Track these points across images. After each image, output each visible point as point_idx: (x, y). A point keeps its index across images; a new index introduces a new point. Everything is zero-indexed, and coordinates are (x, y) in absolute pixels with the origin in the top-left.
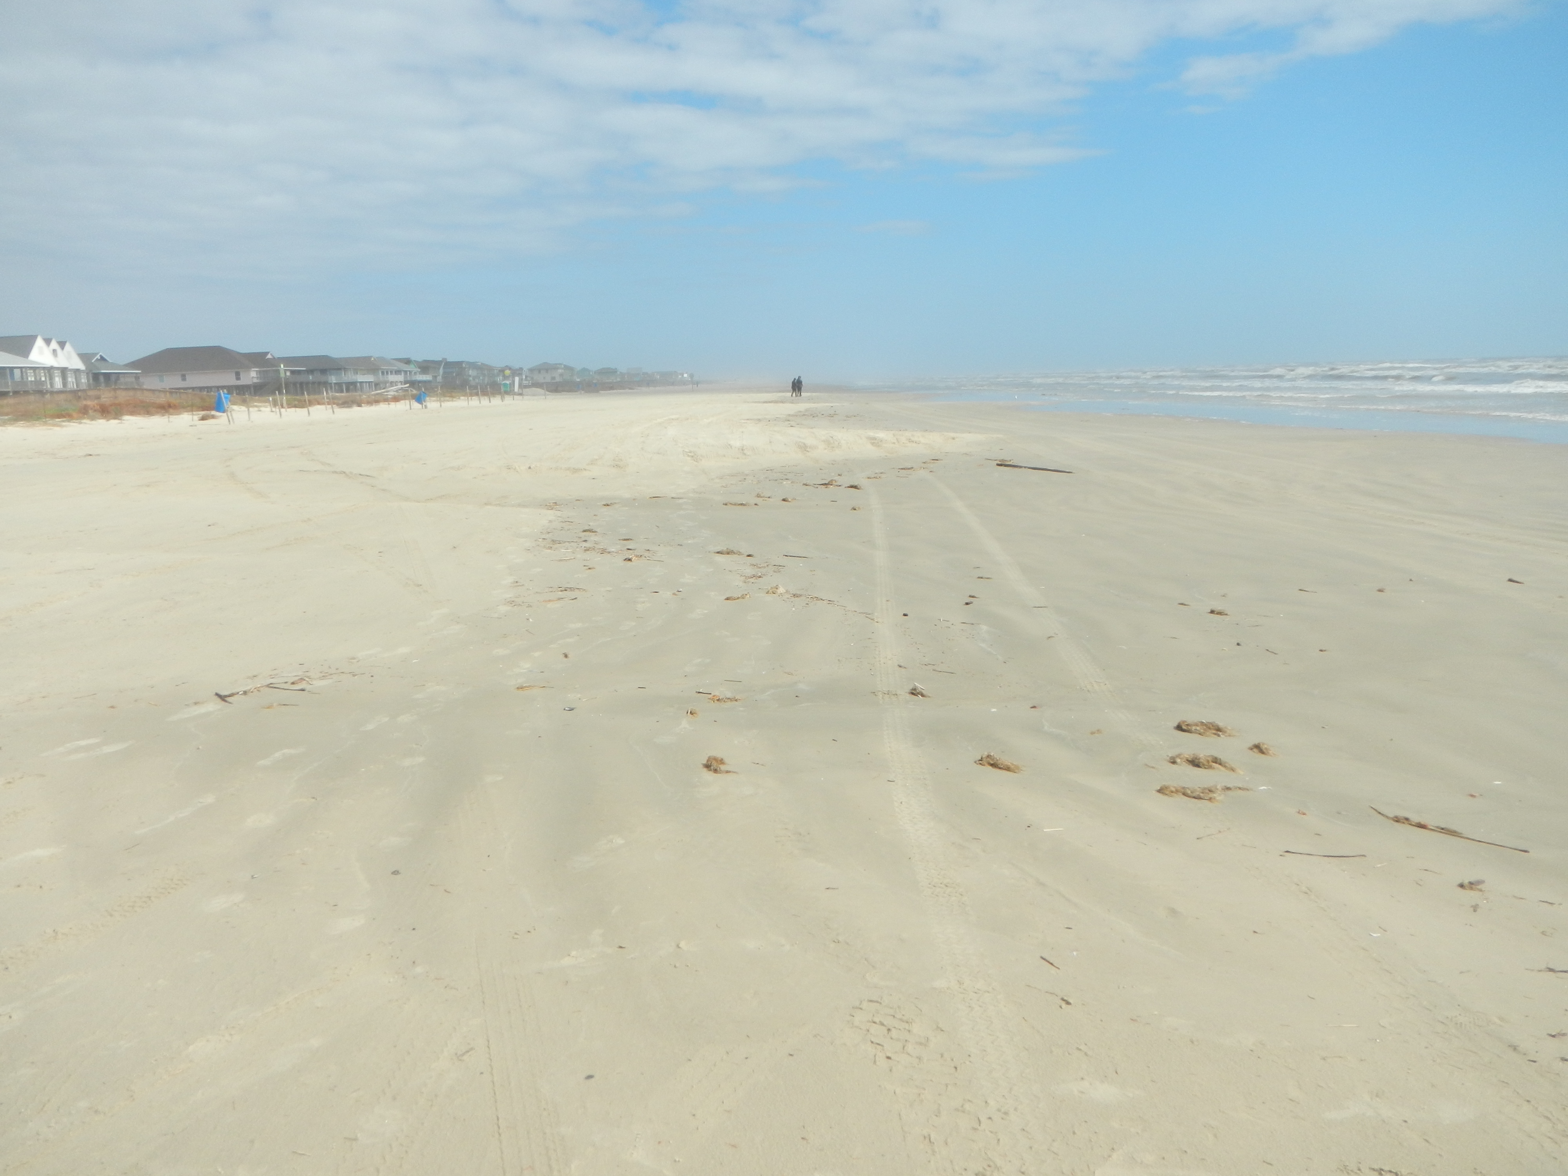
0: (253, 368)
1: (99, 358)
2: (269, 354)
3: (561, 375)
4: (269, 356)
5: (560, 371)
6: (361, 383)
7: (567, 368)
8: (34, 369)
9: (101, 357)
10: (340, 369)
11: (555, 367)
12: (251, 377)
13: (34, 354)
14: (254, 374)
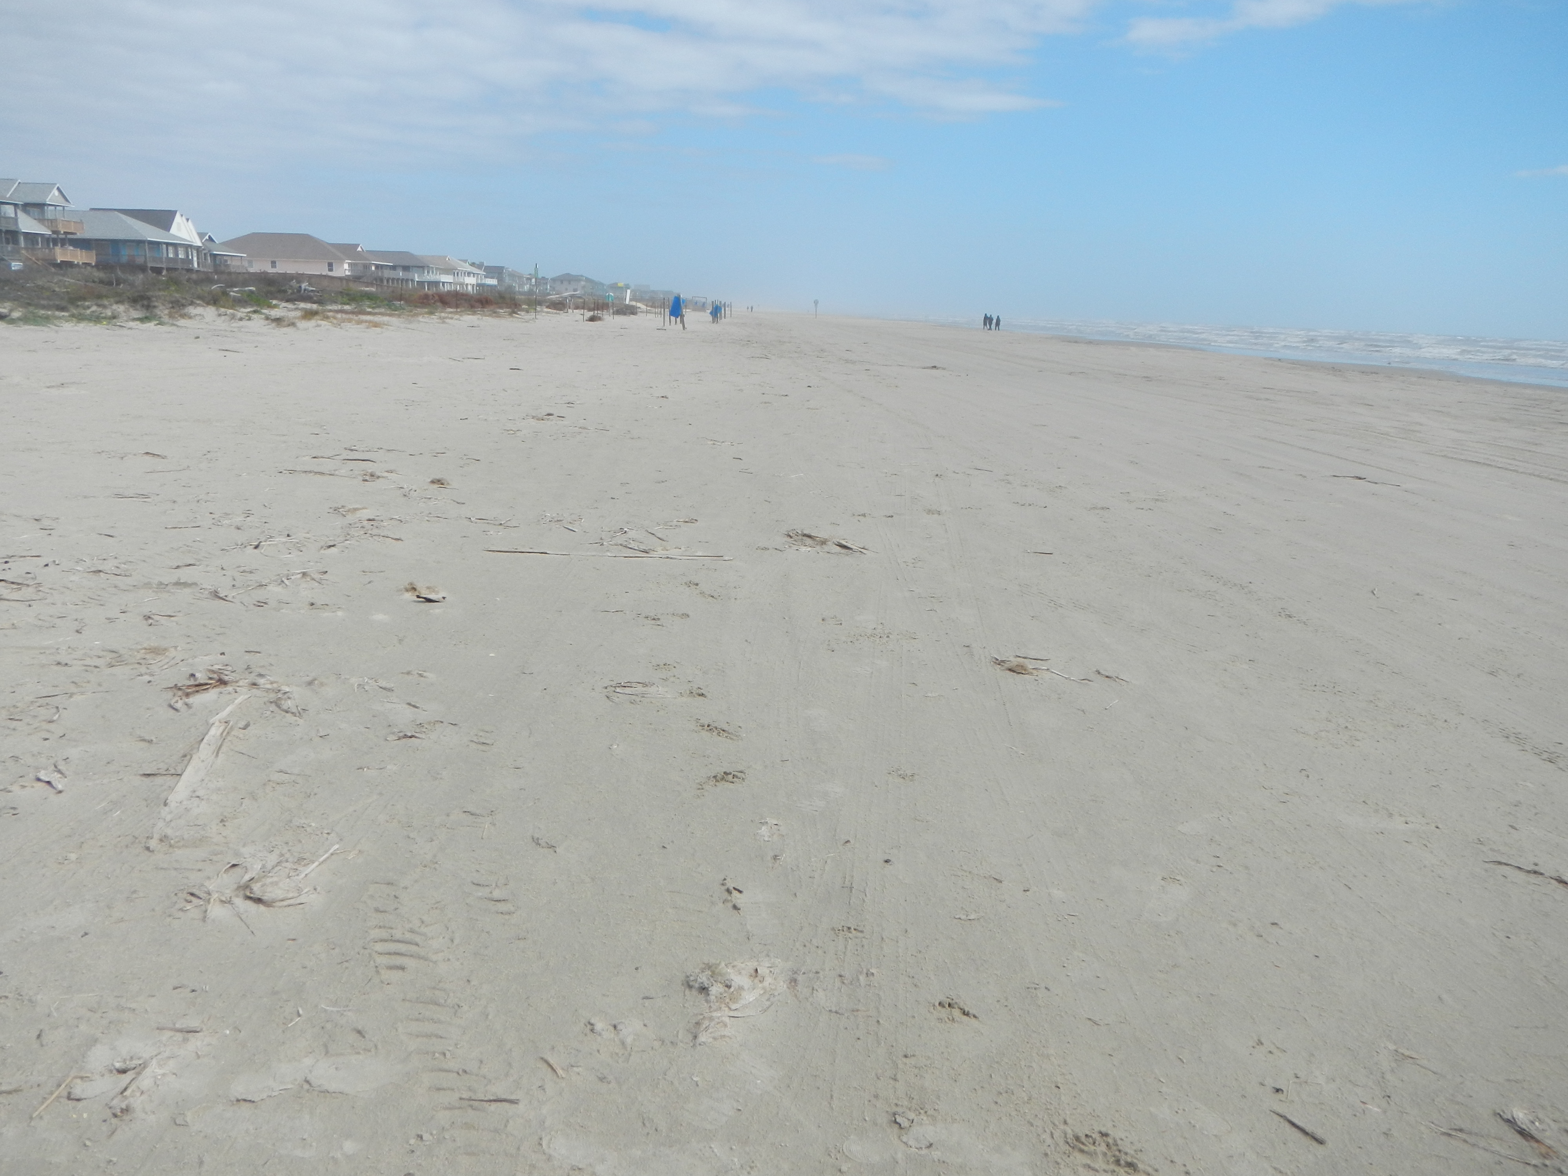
0: (347, 260)
1: (208, 238)
2: (359, 248)
3: (584, 287)
4: (359, 249)
5: (583, 283)
6: (443, 283)
7: (588, 280)
8: (175, 246)
9: (210, 237)
10: (423, 267)
11: (576, 279)
12: (344, 269)
13: (174, 230)
14: (346, 266)
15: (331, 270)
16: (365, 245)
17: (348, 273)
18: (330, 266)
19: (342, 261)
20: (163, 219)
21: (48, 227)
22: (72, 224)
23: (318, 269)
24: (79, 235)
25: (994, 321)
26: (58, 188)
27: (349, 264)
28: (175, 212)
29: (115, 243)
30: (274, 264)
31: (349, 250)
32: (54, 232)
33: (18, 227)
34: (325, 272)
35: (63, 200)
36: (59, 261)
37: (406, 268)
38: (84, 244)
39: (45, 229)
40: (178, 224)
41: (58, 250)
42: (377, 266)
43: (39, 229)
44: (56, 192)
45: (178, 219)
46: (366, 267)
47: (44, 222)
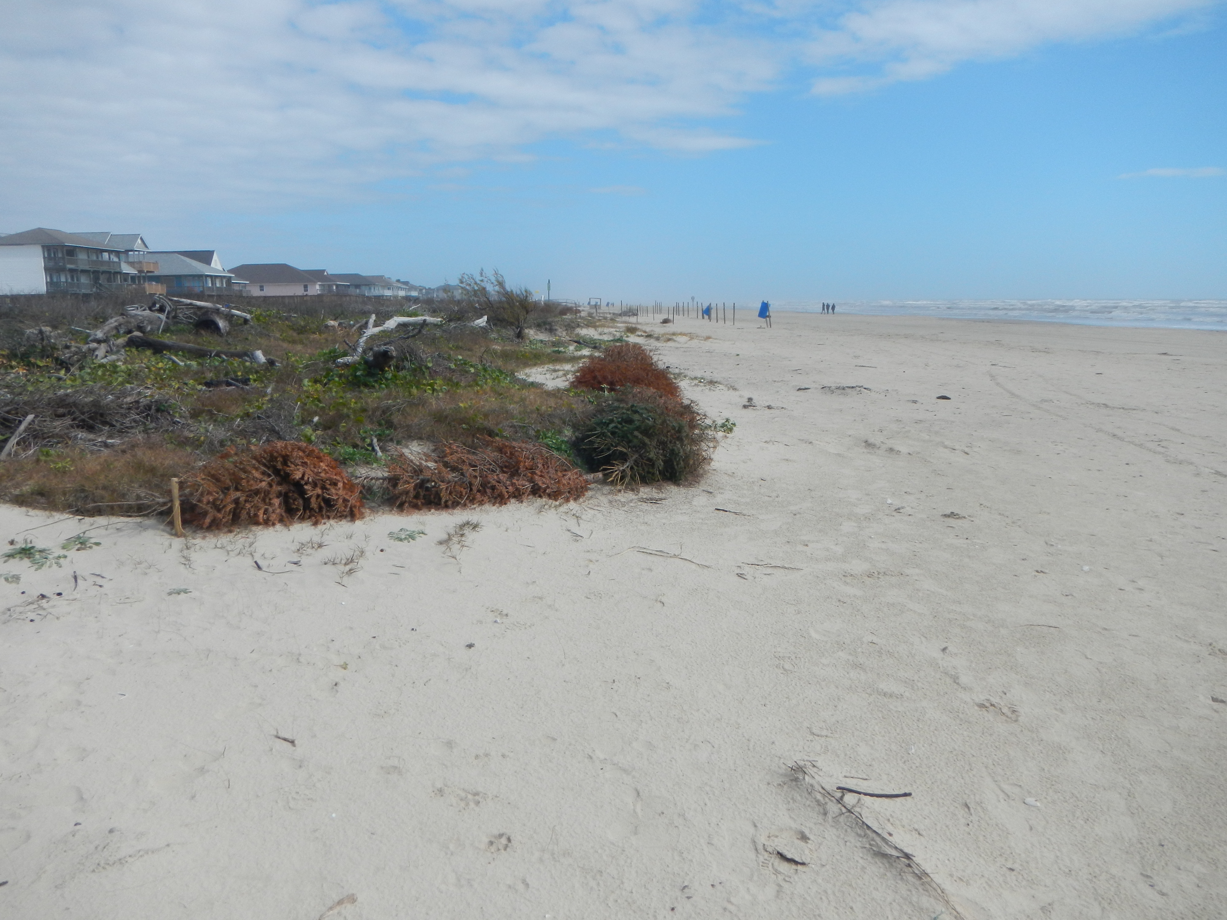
0: (317, 282)
1: (227, 270)
2: (327, 272)
4: (325, 274)
10: (370, 285)
12: (316, 289)
13: (213, 265)
14: (318, 287)
15: (306, 290)
17: (319, 292)
18: (306, 288)
19: (314, 284)
20: (205, 257)
21: (134, 268)
22: (152, 264)
23: (297, 290)
24: (157, 273)
25: (831, 307)
26: (141, 239)
27: (320, 285)
28: (213, 252)
29: (179, 278)
30: (262, 289)
31: (318, 275)
32: (140, 271)
33: (121, 270)
34: (302, 292)
35: (143, 246)
36: (148, 293)
37: (357, 287)
38: (158, 279)
39: (132, 269)
40: (215, 260)
41: (147, 285)
42: (337, 286)
43: (126, 269)
44: (139, 241)
45: (215, 257)
46: (330, 286)
47: (132, 264)
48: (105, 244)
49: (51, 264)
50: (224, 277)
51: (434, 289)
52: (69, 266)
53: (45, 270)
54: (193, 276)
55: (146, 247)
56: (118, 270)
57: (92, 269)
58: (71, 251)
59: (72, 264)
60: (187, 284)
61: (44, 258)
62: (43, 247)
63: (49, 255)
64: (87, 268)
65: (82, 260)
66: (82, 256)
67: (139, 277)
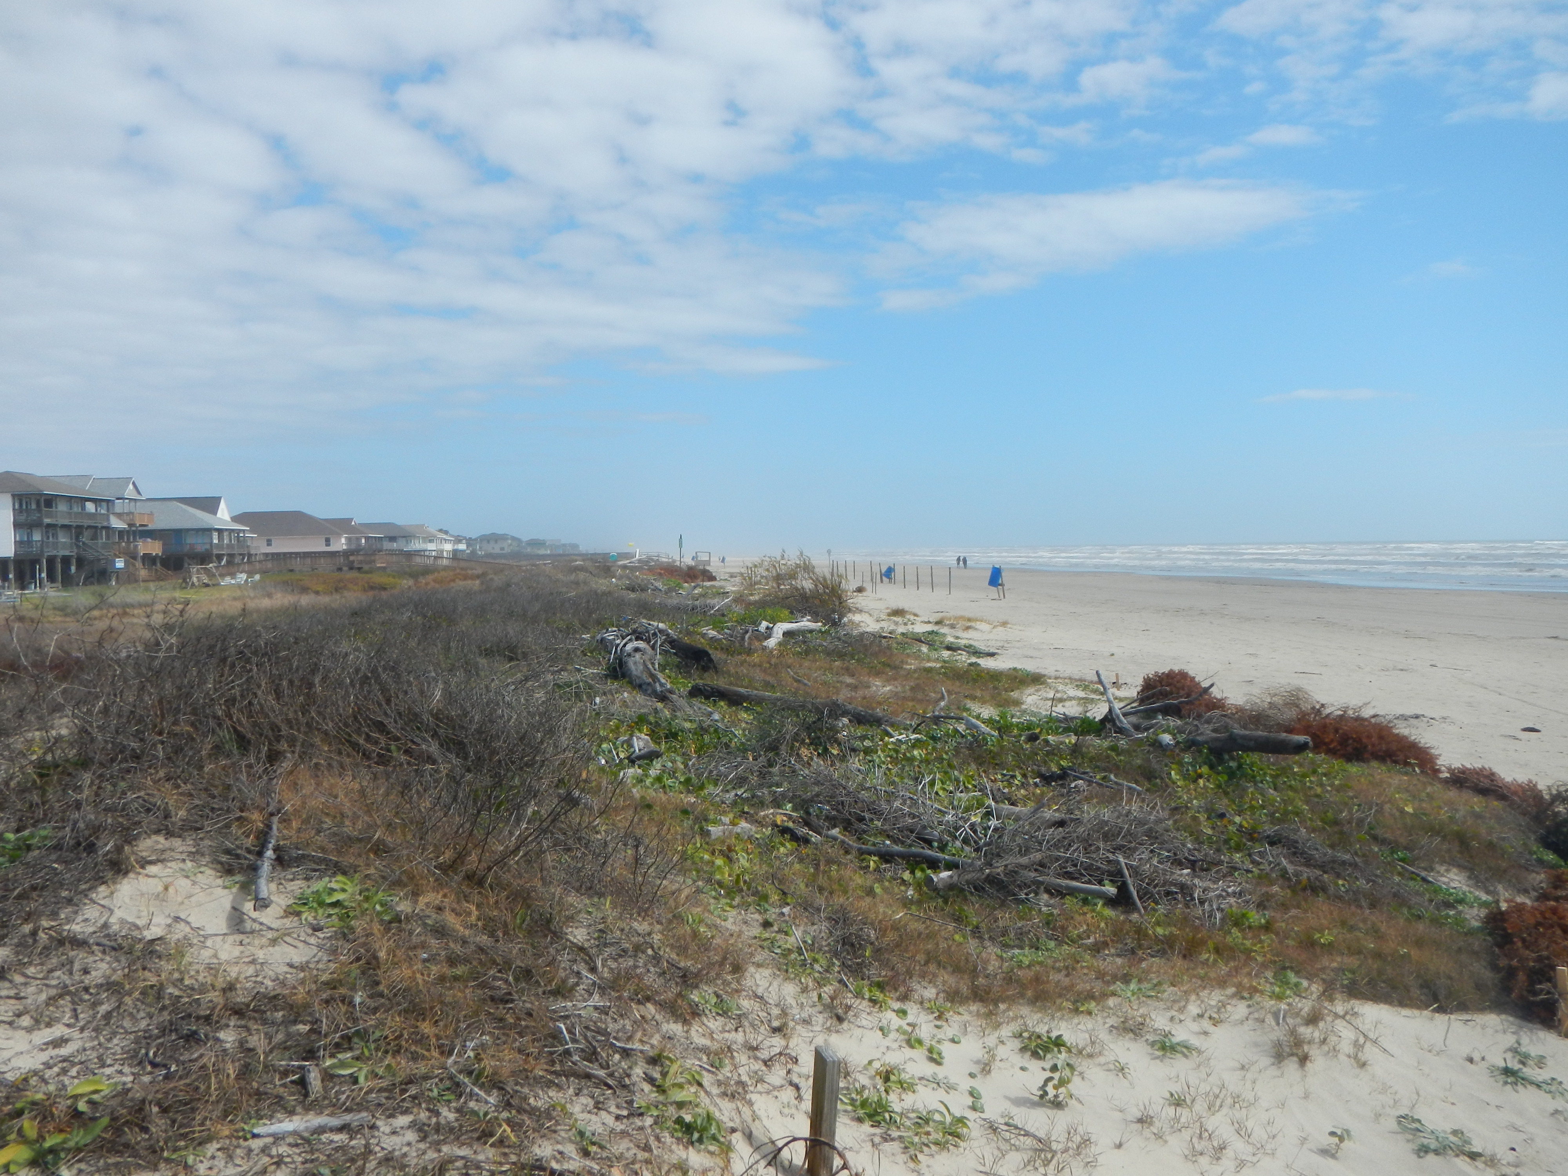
0: (343, 534)
2: (354, 521)
4: (354, 523)
12: (341, 544)
13: (219, 514)
14: (343, 541)
15: (328, 545)
16: (359, 518)
17: (345, 547)
18: (328, 542)
19: (339, 535)
20: (210, 504)
21: (124, 521)
22: (146, 515)
23: (316, 545)
24: (151, 527)
26: (134, 483)
27: (346, 538)
28: (219, 499)
29: (179, 533)
30: (269, 542)
31: (343, 525)
32: (130, 525)
33: (109, 523)
34: (323, 548)
35: (135, 492)
37: (393, 539)
38: (155, 534)
39: (122, 523)
40: (222, 509)
41: (138, 542)
42: (367, 538)
43: (117, 523)
44: (131, 486)
45: (222, 505)
46: (358, 539)
47: (119, 516)
48: (88, 489)
49: (23, 518)
50: (233, 530)
51: (476, 539)
52: (47, 521)
53: (14, 526)
54: (197, 530)
55: (139, 493)
56: (105, 524)
57: (74, 524)
58: (49, 501)
59: (51, 517)
60: (190, 540)
61: (14, 509)
62: (13, 496)
63: (21, 505)
64: (66, 522)
65: (61, 513)
66: (62, 507)
67: (128, 532)
